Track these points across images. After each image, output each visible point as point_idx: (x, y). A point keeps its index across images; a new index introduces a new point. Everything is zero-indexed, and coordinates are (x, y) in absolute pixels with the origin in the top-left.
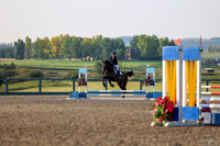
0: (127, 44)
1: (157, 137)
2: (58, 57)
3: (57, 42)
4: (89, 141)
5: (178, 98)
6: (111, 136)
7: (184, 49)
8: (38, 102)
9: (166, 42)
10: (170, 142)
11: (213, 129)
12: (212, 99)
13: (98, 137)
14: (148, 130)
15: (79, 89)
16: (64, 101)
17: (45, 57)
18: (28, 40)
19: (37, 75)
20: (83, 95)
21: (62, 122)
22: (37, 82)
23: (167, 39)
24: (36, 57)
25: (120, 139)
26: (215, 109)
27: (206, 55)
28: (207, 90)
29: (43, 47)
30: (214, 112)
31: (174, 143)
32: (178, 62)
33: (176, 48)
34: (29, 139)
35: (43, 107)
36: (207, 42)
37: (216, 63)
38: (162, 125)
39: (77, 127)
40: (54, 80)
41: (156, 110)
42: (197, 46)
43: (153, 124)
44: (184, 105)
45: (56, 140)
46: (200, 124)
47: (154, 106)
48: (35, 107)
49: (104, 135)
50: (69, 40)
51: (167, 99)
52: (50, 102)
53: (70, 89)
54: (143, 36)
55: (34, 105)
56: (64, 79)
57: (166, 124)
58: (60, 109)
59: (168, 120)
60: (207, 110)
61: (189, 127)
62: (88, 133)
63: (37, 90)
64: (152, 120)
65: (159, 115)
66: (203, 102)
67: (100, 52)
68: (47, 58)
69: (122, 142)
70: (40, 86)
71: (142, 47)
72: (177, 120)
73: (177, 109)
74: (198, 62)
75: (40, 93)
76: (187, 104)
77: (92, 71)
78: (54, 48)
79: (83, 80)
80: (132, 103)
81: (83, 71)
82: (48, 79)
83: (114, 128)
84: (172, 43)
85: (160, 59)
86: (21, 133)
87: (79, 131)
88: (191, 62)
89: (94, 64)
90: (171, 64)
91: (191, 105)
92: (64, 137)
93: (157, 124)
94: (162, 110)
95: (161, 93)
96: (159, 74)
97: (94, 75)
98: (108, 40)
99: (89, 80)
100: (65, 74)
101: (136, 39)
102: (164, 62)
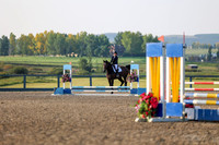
0: (112, 41)
1: (141, 133)
2: (42, 53)
3: (42, 38)
4: (73, 137)
5: (162, 95)
6: (95, 132)
7: (168, 45)
8: (23, 99)
9: (150, 39)
10: (154, 138)
11: (196, 124)
12: (195, 95)
13: (83, 133)
14: (131, 126)
15: (64, 86)
16: (49, 97)
17: (29, 53)
18: (13, 36)
19: (21, 72)
20: (67, 91)
21: (46, 118)
22: (22, 79)
23: (151, 36)
24: (20, 53)
25: (104, 135)
26: (198, 104)
27: (190, 52)
28: (191, 86)
29: (27, 44)
30: (197, 108)
31: (157, 139)
32: (161, 58)
33: (160, 44)
34: (13, 135)
35: (28, 104)
36: (190, 38)
37: (199, 59)
38: (146, 121)
39: (61, 123)
40: (38, 76)
41: (140, 106)
42: (181, 43)
43: (137, 120)
44: (167, 101)
45: (40, 136)
46: (184, 120)
47: (138, 102)
48: (20, 104)
49: (89, 131)
50: (53, 36)
51: (151, 95)
52: (35, 98)
53: (55, 85)
54: (127, 33)
55: (18, 101)
56: (49, 75)
57: (150, 120)
58: (45, 105)
59: (152, 116)
60: (190, 106)
61: (173, 122)
62: (73, 129)
63: (21, 86)
64: (136, 116)
65: (143, 111)
66: (187, 98)
67: (84, 49)
68: (32, 54)
69: (106, 137)
70: (25, 82)
71: (127, 43)
72: (161, 116)
73: (161, 105)
74: (182, 59)
75: (25, 89)
76: (171, 100)
77: (77, 68)
78: (39, 45)
79: (68, 76)
80: (117, 100)
81: (67, 67)
82: (32, 75)
83: (99, 124)
84: (156, 40)
85: (144, 55)
86: (5, 129)
87: (63, 127)
88: (174, 59)
89: (78, 60)
90: (154, 60)
91: (175, 101)
92: (48, 133)
93: (141, 120)
94: (146, 106)
95: (145, 89)
96: (143, 70)
97: (79, 71)
98: (92, 37)
99: (73, 77)
100: (50, 70)
101: (120, 36)
102: (148, 59)
